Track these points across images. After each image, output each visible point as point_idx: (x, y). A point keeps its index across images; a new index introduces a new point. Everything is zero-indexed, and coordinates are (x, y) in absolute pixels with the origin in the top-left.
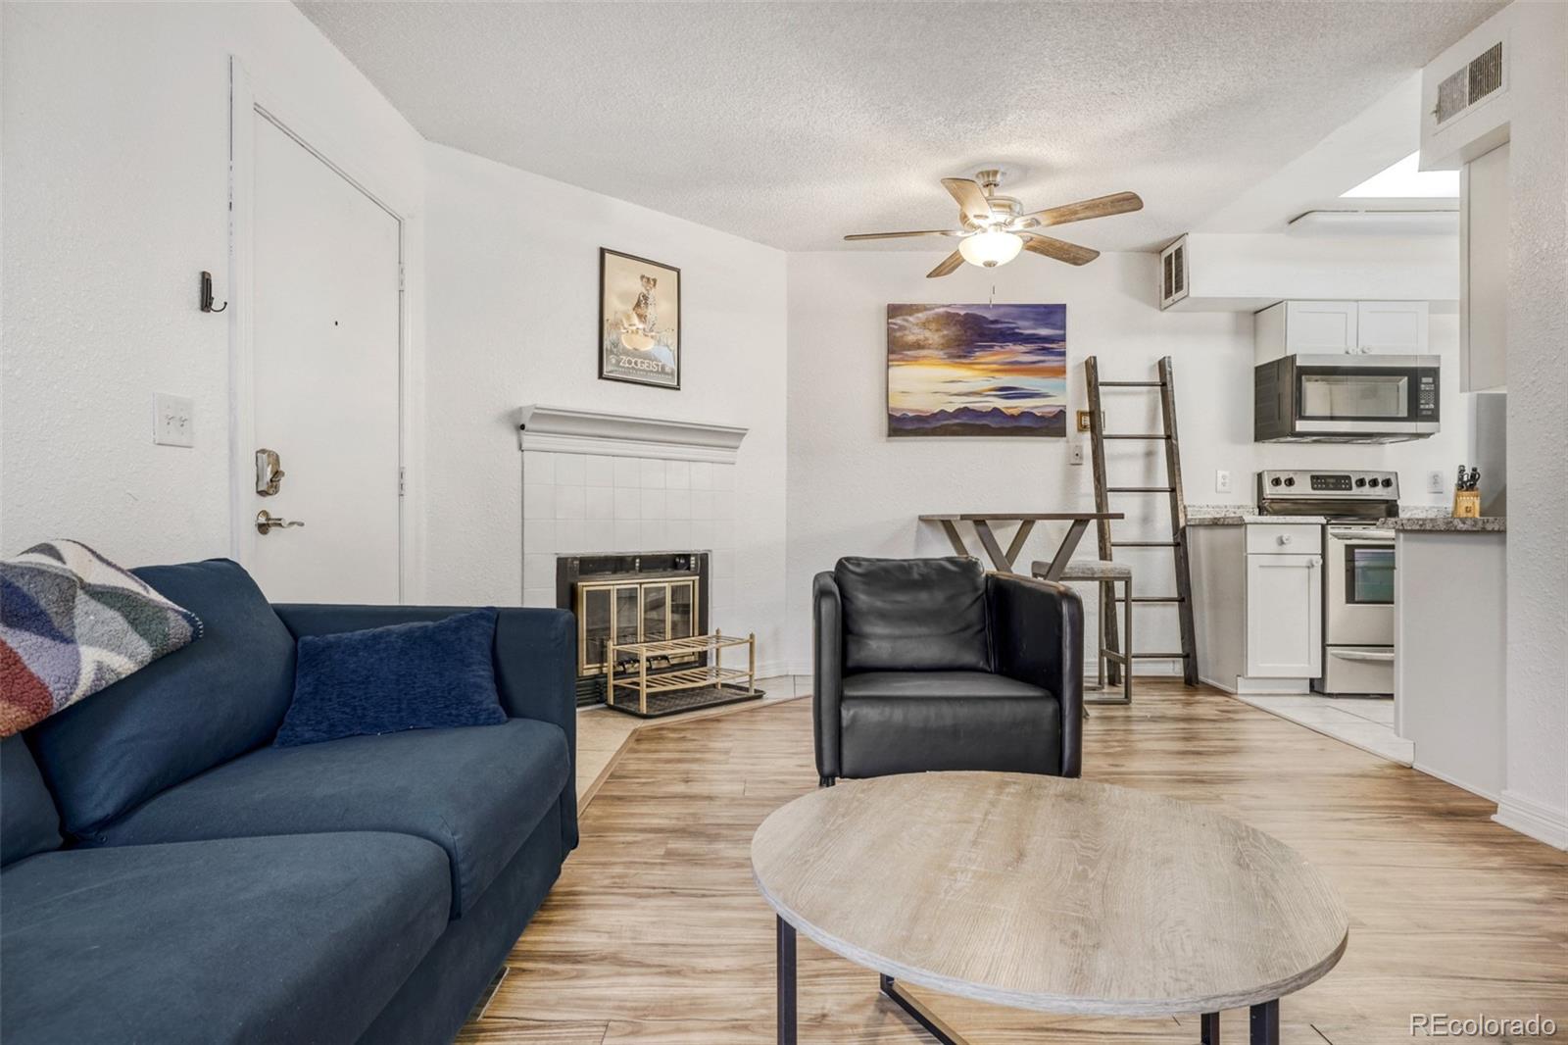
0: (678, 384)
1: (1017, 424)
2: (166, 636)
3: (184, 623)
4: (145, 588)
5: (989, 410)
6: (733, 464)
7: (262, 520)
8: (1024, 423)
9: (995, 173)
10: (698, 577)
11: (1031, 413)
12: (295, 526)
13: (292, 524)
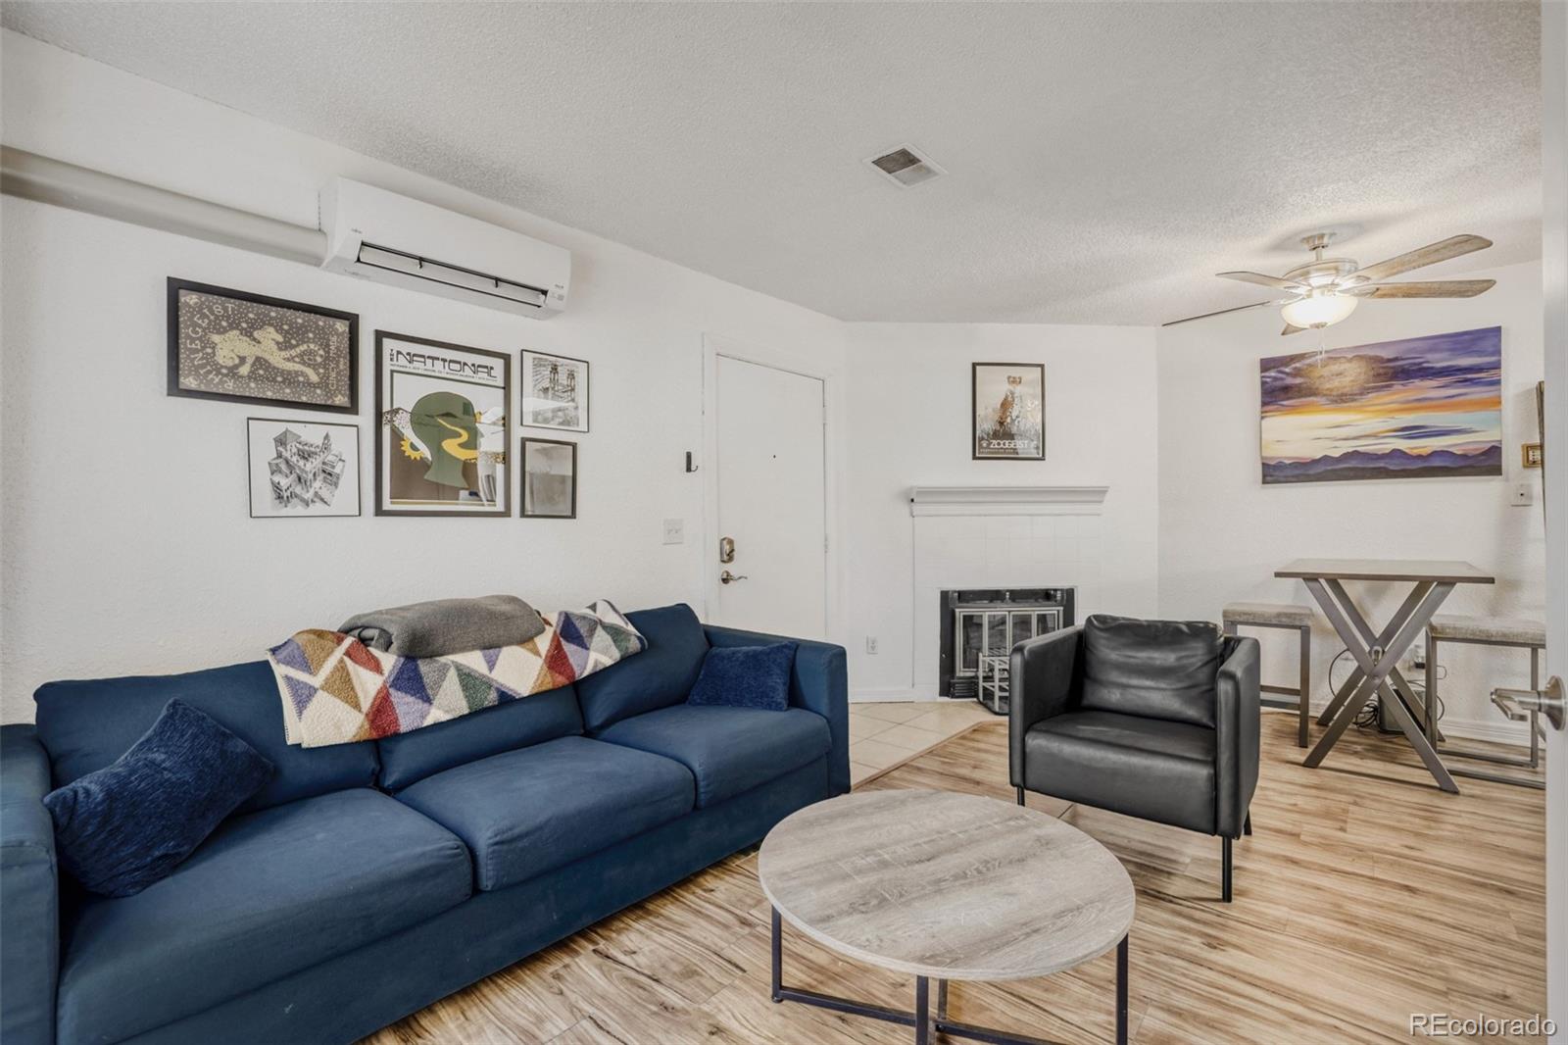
0: (1043, 455)
1: (1426, 465)
2: (627, 648)
3: (637, 642)
4: (627, 624)
5: (1387, 451)
6: (1098, 515)
7: (725, 576)
8: (1437, 463)
9: (1322, 236)
10: (1062, 608)
11: (1447, 452)
12: (742, 579)
13: (740, 578)
